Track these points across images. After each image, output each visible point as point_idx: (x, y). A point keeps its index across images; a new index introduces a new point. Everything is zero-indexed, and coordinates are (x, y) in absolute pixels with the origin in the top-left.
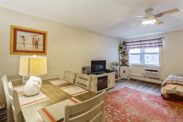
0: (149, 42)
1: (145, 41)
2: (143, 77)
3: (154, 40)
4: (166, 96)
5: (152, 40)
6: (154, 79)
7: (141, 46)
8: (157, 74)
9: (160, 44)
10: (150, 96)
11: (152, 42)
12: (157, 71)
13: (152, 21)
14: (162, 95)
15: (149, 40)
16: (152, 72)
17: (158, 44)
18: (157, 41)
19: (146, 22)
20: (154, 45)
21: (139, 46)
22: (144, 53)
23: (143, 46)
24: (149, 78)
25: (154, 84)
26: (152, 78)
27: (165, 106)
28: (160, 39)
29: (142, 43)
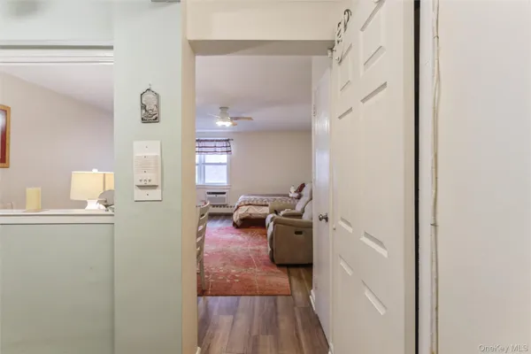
0: (212, 144)
1: (206, 141)
3: (220, 141)
4: (239, 224)
5: (217, 141)
7: (200, 150)
8: (224, 198)
9: (228, 149)
10: (219, 229)
11: (218, 144)
12: (224, 193)
13: (228, 124)
14: (234, 224)
15: (213, 141)
16: (218, 196)
17: (225, 149)
18: (224, 144)
19: (220, 123)
20: (219, 150)
22: (205, 164)
23: (204, 149)
24: (214, 206)
26: (217, 206)
27: (239, 234)
28: (228, 140)
29: (201, 144)
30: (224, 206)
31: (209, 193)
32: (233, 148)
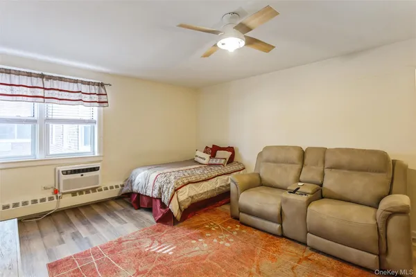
0: (74, 87)
1: (61, 79)
2: (51, 199)
3: (88, 83)
5: (83, 82)
6: (87, 191)
7: (47, 94)
8: (97, 176)
9: (103, 98)
11: (84, 88)
12: (96, 169)
15: (76, 82)
16: (86, 175)
17: (96, 98)
18: (94, 89)
20: (87, 98)
21: (40, 92)
22: (50, 120)
23: (56, 94)
24: (74, 194)
25: (87, 206)
26: (81, 192)
28: (101, 85)
29: (48, 84)
30: (94, 190)
31: (66, 173)
32: (110, 98)
